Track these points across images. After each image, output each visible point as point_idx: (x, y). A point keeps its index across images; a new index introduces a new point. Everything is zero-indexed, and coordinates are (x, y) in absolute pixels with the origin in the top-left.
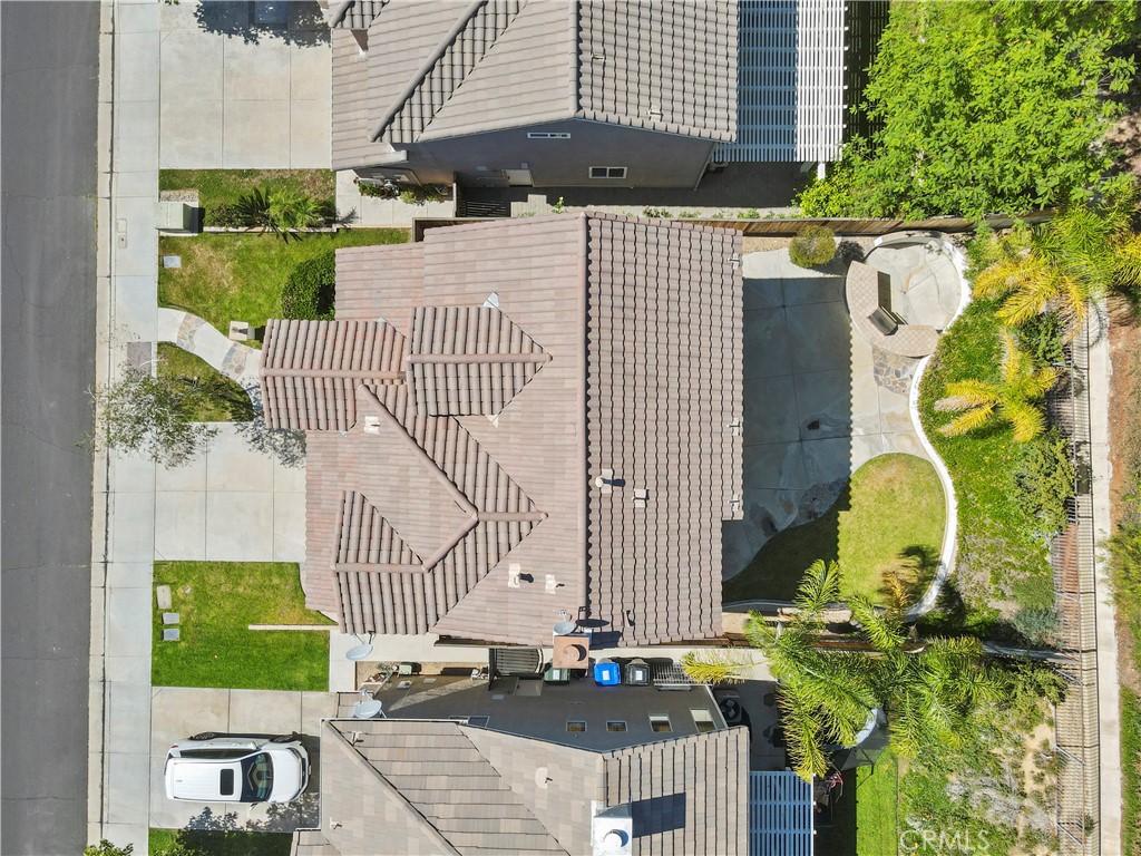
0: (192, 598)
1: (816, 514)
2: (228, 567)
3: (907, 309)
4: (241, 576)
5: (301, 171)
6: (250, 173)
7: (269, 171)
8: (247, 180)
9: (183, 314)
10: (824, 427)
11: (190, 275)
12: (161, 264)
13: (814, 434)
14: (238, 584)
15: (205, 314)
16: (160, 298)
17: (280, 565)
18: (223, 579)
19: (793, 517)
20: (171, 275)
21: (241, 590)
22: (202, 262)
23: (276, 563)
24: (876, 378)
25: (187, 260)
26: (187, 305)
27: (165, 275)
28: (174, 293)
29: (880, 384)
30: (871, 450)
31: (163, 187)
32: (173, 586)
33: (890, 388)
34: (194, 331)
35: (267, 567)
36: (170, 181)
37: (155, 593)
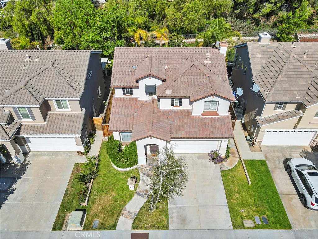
0: (245, 209)
2: (228, 196)
4: (231, 190)
5: (72, 174)
7: (68, 185)
8: (69, 193)
11: (104, 214)
12: (96, 229)
14: (234, 191)
15: (123, 206)
16: (111, 229)
17: (223, 177)
18: (234, 197)
20: (102, 223)
21: (236, 189)
22: (100, 208)
25: (96, 216)
26: (116, 215)
27: (102, 227)
28: (111, 221)
31: (60, 229)
32: (242, 218)
34: (129, 212)
36: (58, 226)
37: (249, 228)
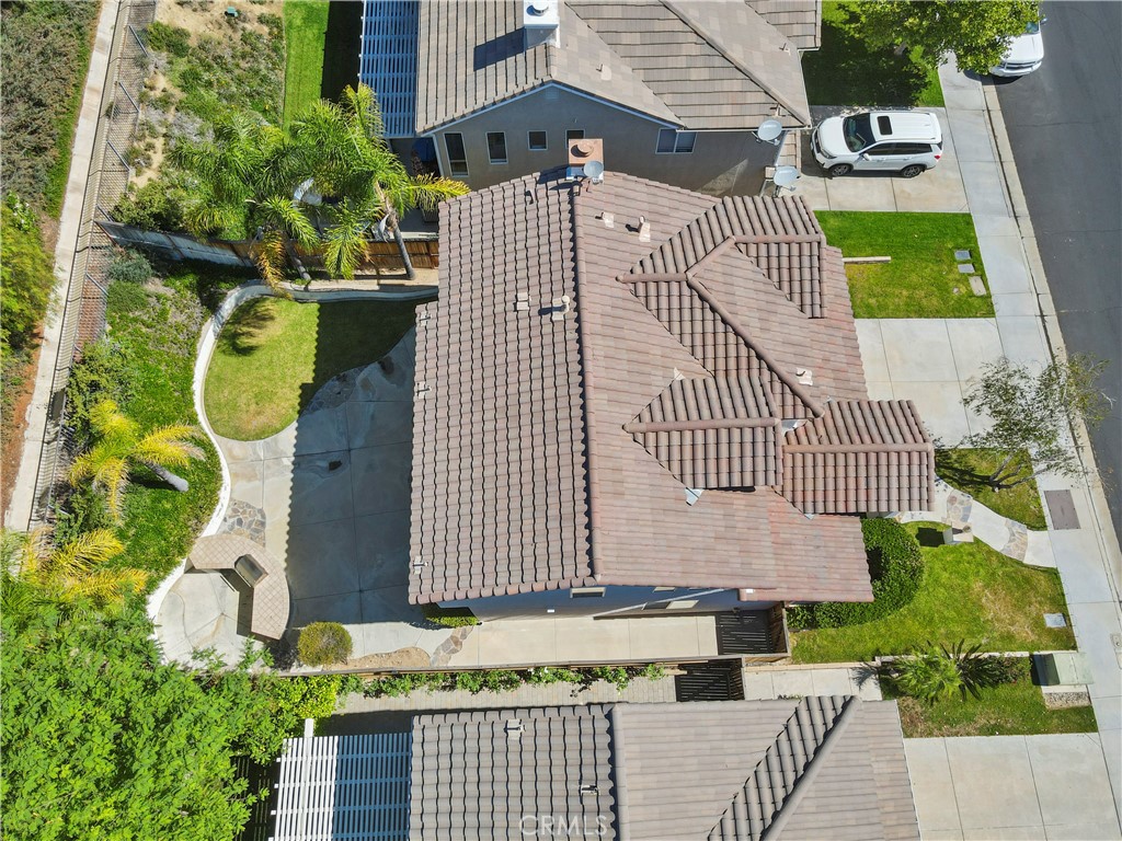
0: (951, 284)
1: (338, 379)
2: (921, 313)
3: (222, 595)
4: (907, 304)
5: (930, 734)
6: (990, 731)
7: (968, 734)
8: (992, 722)
9: (1026, 561)
10: (324, 464)
11: (1030, 604)
12: (1066, 616)
13: (334, 458)
14: (908, 297)
15: (1004, 560)
16: (1058, 578)
17: (872, 316)
18: (924, 302)
19: (362, 375)
20: (1051, 604)
21: (905, 293)
22: (1020, 618)
23: (875, 317)
24: (263, 516)
25: (1038, 623)
26: (1026, 571)
27: (1059, 603)
28: (1043, 583)
29: (261, 511)
30: (276, 444)
31: (1089, 710)
32: (971, 295)
33: (250, 507)
34: (1010, 541)
35: (884, 314)
36: (1082, 719)
37: (987, 288)
